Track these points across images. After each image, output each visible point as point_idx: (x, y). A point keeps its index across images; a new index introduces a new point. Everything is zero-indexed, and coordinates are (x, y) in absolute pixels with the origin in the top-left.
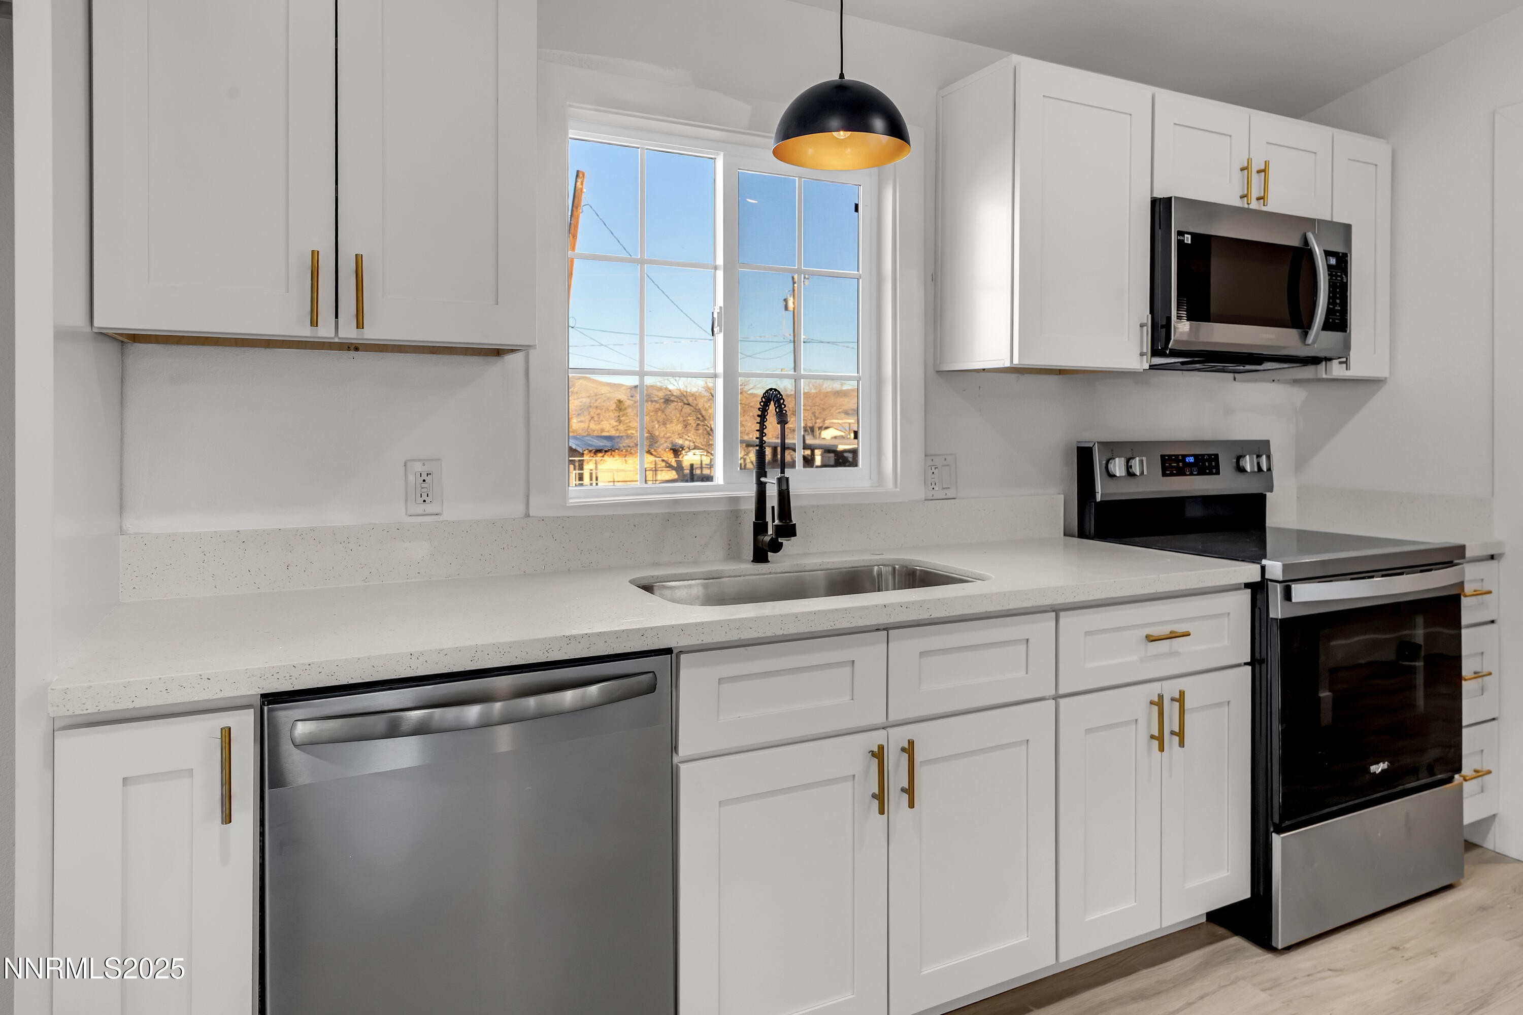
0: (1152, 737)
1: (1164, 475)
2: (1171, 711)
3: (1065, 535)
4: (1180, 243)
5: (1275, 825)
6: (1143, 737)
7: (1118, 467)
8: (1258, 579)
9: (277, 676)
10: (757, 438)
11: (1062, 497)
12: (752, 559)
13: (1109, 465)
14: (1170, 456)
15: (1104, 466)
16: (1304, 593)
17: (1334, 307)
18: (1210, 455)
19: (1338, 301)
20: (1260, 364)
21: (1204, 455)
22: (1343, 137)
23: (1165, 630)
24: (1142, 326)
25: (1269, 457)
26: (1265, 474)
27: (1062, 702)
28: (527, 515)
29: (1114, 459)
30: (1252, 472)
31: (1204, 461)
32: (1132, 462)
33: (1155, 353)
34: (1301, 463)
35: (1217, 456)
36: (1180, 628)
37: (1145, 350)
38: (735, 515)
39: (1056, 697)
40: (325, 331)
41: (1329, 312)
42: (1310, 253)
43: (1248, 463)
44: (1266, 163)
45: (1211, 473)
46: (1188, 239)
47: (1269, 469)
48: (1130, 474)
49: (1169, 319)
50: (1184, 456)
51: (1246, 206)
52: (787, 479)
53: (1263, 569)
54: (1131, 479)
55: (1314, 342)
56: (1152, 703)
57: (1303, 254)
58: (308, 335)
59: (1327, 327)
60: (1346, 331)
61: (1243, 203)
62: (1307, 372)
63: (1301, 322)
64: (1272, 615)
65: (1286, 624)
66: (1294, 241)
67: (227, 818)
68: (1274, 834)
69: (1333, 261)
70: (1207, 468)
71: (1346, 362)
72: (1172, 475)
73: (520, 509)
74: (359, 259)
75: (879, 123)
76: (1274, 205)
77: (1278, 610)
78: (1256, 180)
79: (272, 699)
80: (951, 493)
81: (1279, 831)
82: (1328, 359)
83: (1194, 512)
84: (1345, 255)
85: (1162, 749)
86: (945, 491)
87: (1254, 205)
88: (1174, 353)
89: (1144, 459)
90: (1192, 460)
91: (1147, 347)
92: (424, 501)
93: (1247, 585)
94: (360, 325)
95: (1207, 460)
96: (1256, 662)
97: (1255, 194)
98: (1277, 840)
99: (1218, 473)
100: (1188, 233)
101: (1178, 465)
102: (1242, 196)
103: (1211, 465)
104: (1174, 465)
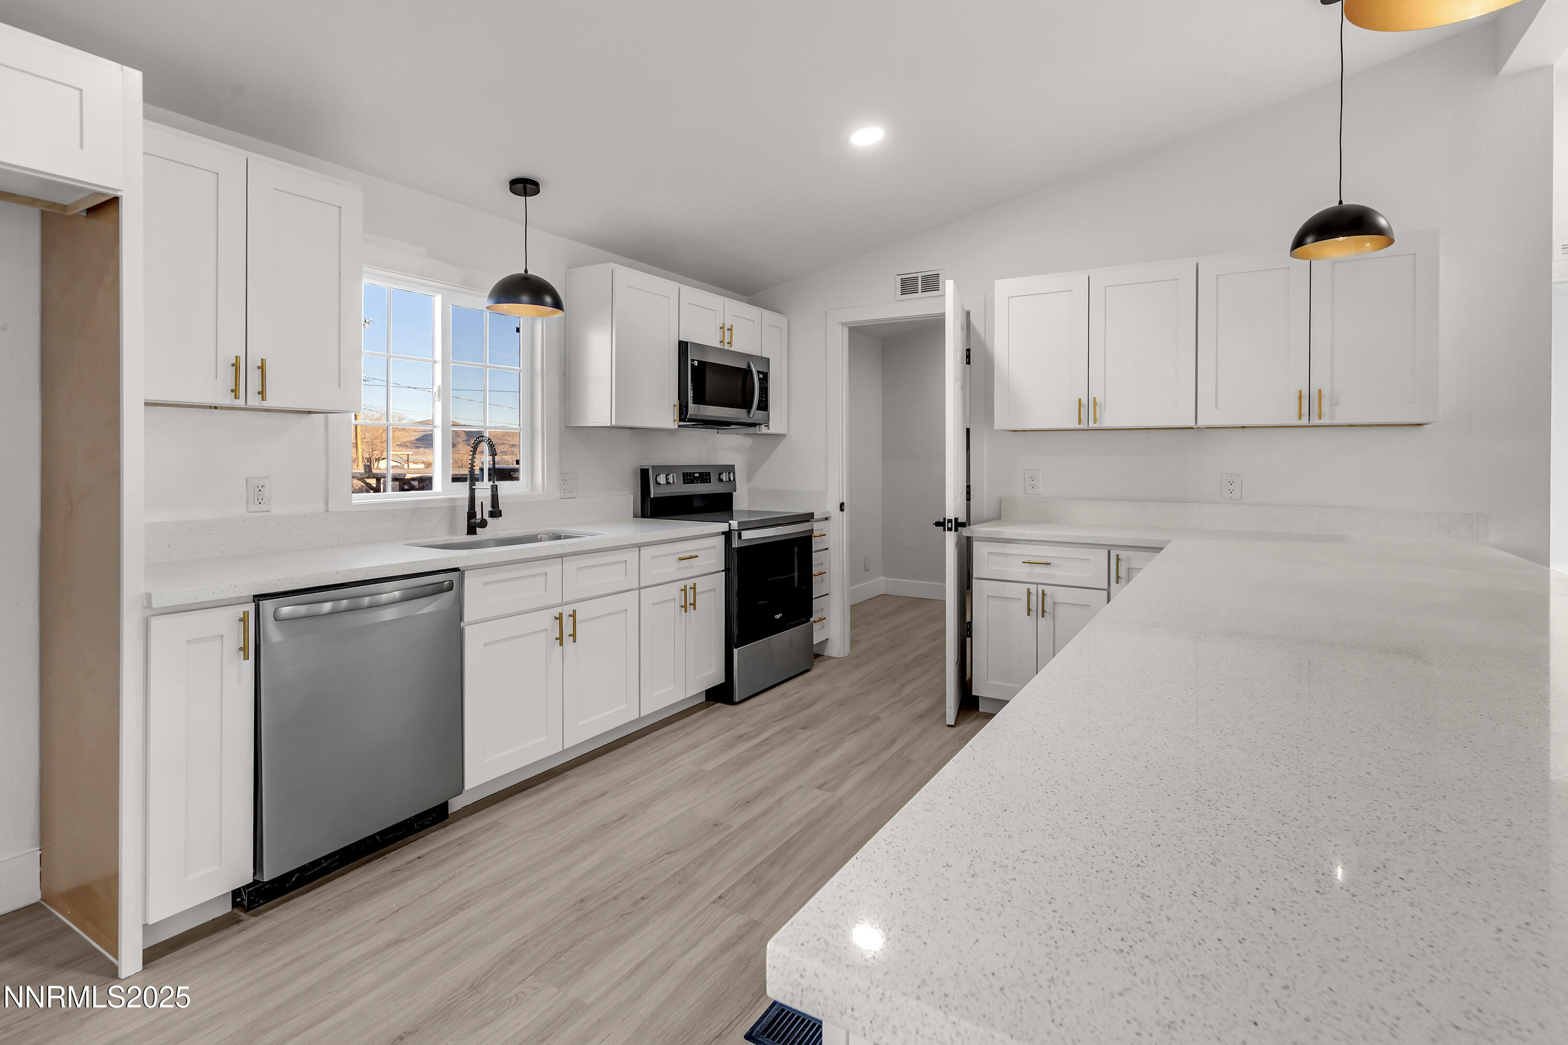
0: (682, 606)
1: (684, 483)
2: (690, 593)
3: (634, 517)
4: (692, 365)
5: (734, 644)
6: (678, 606)
7: (662, 479)
8: (728, 530)
9: (270, 584)
10: (470, 464)
11: (632, 496)
12: (466, 533)
13: (657, 478)
14: (687, 473)
15: (654, 479)
16: (746, 536)
17: (763, 399)
18: (706, 473)
19: (764, 396)
20: (729, 426)
21: (703, 473)
22: (767, 314)
23: (687, 555)
24: (674, 406)
25: (734, 474)
26: (732, 482)
27: (642, 590)
28: (327, 511)
29: (660, 475)
30: (726, 481)
31: (703, 476)
32: (669, 477)
33: (681, 420)
34: (749, 477)
35: (709, 473)
36: (694, 554)
37: (676, 419)
38: (451, 508)
39: (640, 588)
40: (240, 401)
41: (760, 401)
42: (751, 371)
43: (724, 477)
44: (731, 326)
45: (707, 482)
46: (696, 363)
47: (734, 480)
48: (668, 483)
49: (687, 403)
50: (694, 473)
51: (722, 347)
53: (730, 524)
54: (668, 485)
55: (753, 416)
56: (682, 590)
57: (747, 372)
58: (229, 403)
59: (759, 408)
60: (767, 411)
61: (721, 345)
62: (751, 430)
63: (747, 406)
64: (733, 547)
65: (740, 550)
66: (744, 366)
67: (244, 658)
68: (734, 649)
69: (761, 376)
70: (705, 479)
71: (767, 426)
72: (688, 483)
73: (322, 507)
74: (263, 362)
75: (548, 299)
76: (735, 348)
77: (735, 544)
78: (727, 333)
79: (258, 598)
80: (573, 495)
81: (736, 648)
82: (760, 424)
83: (697, 504)
84: (767, 373)
85: (686, 611)
86: (571, 494)
87: (727, 347)
88: (690, 420)
89: (675, 475)
90: (697, 475)
91: (677, 417)
92: (260, 503)
93: (723, 533)
94: (262, 399)
95: (705, 475)
96: (727, 570)
97: (726, 341)
98: (735, 651)
99: (710, 482)
100: (696, 360)
101: (691, 478)
102: (721, 342)
103: (706, 477)
104: (689, 478)
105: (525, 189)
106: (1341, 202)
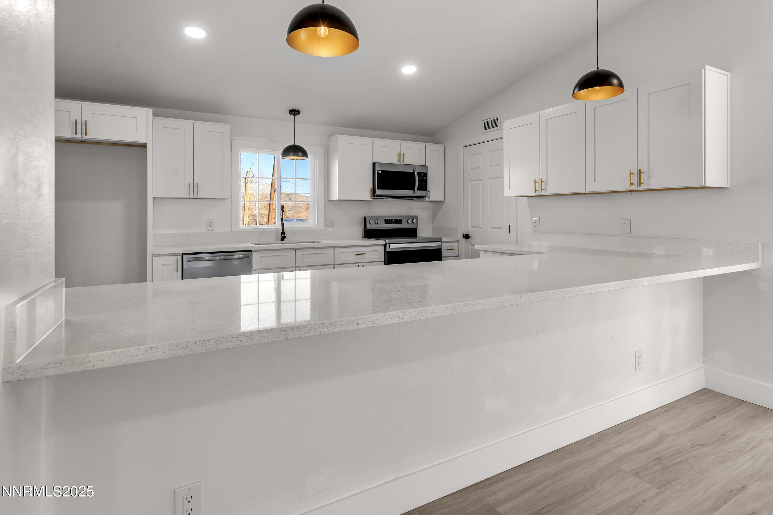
1: (385, 224)
3: (362, 238)
4: (378, 173)
7: (372, 222)
8: (385, 244)
11: (361, 229)
12: (280, 240)
14: (387, 219)
15: (368, 222)
16: (392, 246)
17: (423, 185)
19: (424, 184)
21: (397, 219)
22: (429, 145)
23: (361, 253)
24: (370, 190)
25: (417, 219)
26: (416, 224)
28: (231, 231)
30: (411, 223)
32: (376, 221)
33: (374, 196)
34: (433, 222)
35: (401, 219)
36: (364, 253)
37: (371, 196)
38: (278, 231)
39: (334, 265)
40: (191, 196)
41: (420, 186)
42: (414, 173)
43: (410, 221)
44: (404, 153)
46: (380, 172)
47: (417, 222)
48: (375, 223)
49: (375, 189)
50: (391, 219)
51: (398, 163)
52: (283, 223)
53: (386, 241)
54: (376, 225)
55: (416, 193)
57: (411, 173)
58: (188, 197)
59: (420, 189)
60: (427, 190)
62: (420, 200)
63: (412, 189)
65: (389, 252)
66: (409, 171)
67: (178, 271)
69: (422, 175)
70: (398, 222)
71: (430, 197)
72: (388, 223)
74: (197, 184)
76: (406, 163)
77: (388, 250)
78: (402, 157)
79: (184, 254)
80: (332, 228)
82: (425, 197)
84: (426, 173)
86: (330, 227)
87: (401, 163)
89: (379, 220)
90: (394, 220)
92: (210, 227)
93: (383, 245)
94: (197, 195)
95: (398, 220)
96: (385, 261)
97: (401, 160)
99: (401, 223)
100: (380, 170)
101: (390, 221)
102: (398, 161)
103: (400, 222)
104: (388, 221)
105: (294, 113)
106: (598, 68)
